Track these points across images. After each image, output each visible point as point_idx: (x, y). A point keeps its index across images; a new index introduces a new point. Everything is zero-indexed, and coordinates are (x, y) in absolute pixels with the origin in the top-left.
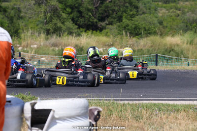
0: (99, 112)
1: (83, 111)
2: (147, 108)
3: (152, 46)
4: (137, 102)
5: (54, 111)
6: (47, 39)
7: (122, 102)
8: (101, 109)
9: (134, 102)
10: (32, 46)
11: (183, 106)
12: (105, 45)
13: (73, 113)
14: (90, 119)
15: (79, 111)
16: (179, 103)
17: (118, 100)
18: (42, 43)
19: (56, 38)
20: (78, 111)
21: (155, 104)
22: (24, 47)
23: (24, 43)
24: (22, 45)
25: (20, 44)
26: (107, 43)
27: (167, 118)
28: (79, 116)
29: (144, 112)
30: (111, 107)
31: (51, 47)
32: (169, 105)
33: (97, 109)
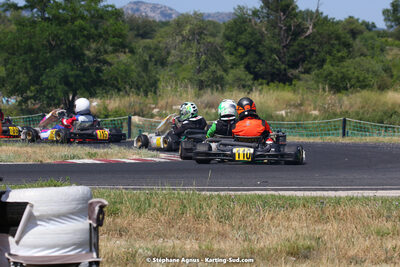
0: (102, 207)
1: (80, 206)
3: (363, 107)
5: (32, 206)
6: (198, 96)
8: (106, 203)
10: (174, 107)
12: (290, 106)
13: (64, 208)
14: (90, 219)
15: (74, 206)
19: (212, 94)
20: (72, 206)
22: (161, 108)
23: (162, 103)
24: (160, 105)
25: (157, 104)
26: (292, 103)
28: (73, 214)
31: (205, 108)
33: (99, 202)
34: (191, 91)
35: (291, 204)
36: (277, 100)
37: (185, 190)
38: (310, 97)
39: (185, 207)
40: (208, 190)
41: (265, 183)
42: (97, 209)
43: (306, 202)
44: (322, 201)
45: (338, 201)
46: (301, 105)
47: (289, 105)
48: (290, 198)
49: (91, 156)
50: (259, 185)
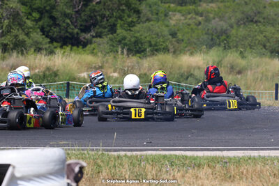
0: (81, 168)
1: (57, 167)
2: (154, 161)
4: (138, 153)
5: (14, 167)
6: (3, 59)
7: (116, 154)
8: (84, 164)
9: (135, 153)
11: (207, 158)
12: (91, 68)
14: (68, 178)
16: (200, 154)
17: (110, 150)
19: (17, 57)
20: (51, 167)
21: (165, 157)
26: (94, 65)
27: (183, 176)
29: (149, 167)
30: (99, 161)
32: (186, 157)
37: (93, 150)
39: (100, 166)
41: (150, 144)
43: (211, 162)
44: (225, 162)
45: (238, 161)
46: (101, 67)
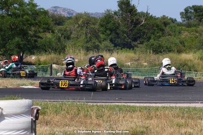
0: (38, 110)
1: (27, 110)
2: (112, 108)
4: (104, 104)
5: (2, 109)
6: (86, 55)
7: (91, 104)
8: (40, 108)
13: (19, 111)
14: (32, 116)
17: (89, 102)
18: (82, 58)
27: (124, 117)
28: (23, 113)
33: (36, 108)
34: (83, 52)
35: (133, 110)
36: (126, 57)
37: (80, 102)
38: (143, 56)
39: (79, 111)
40: (91, 102)
41: (120, 99)
42: (35, 111)
43: (141, 109)
44: (149, 109)
45: (157, 109)
46: (138, 60)
47: (132, 60)
48: (133, 107)
49: (32, 84)
50: (117, 100)
